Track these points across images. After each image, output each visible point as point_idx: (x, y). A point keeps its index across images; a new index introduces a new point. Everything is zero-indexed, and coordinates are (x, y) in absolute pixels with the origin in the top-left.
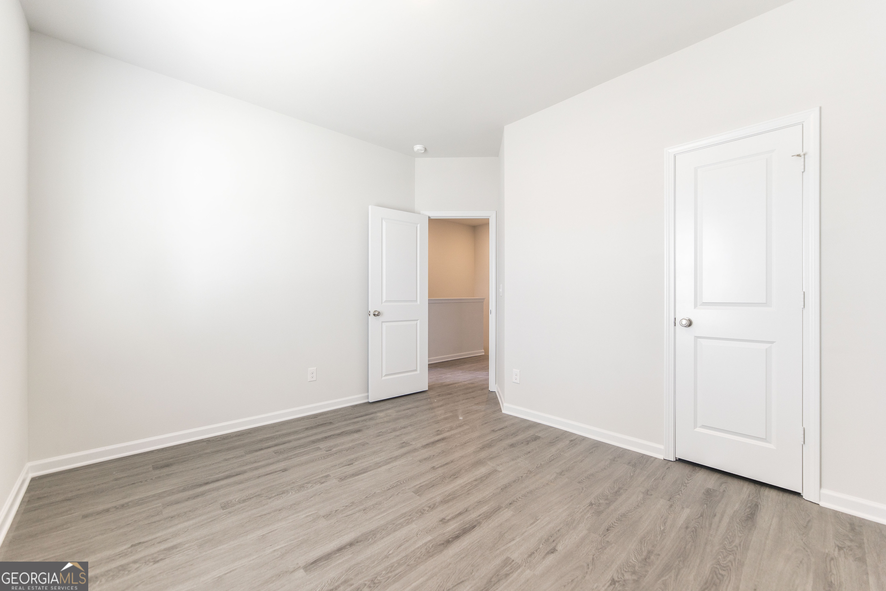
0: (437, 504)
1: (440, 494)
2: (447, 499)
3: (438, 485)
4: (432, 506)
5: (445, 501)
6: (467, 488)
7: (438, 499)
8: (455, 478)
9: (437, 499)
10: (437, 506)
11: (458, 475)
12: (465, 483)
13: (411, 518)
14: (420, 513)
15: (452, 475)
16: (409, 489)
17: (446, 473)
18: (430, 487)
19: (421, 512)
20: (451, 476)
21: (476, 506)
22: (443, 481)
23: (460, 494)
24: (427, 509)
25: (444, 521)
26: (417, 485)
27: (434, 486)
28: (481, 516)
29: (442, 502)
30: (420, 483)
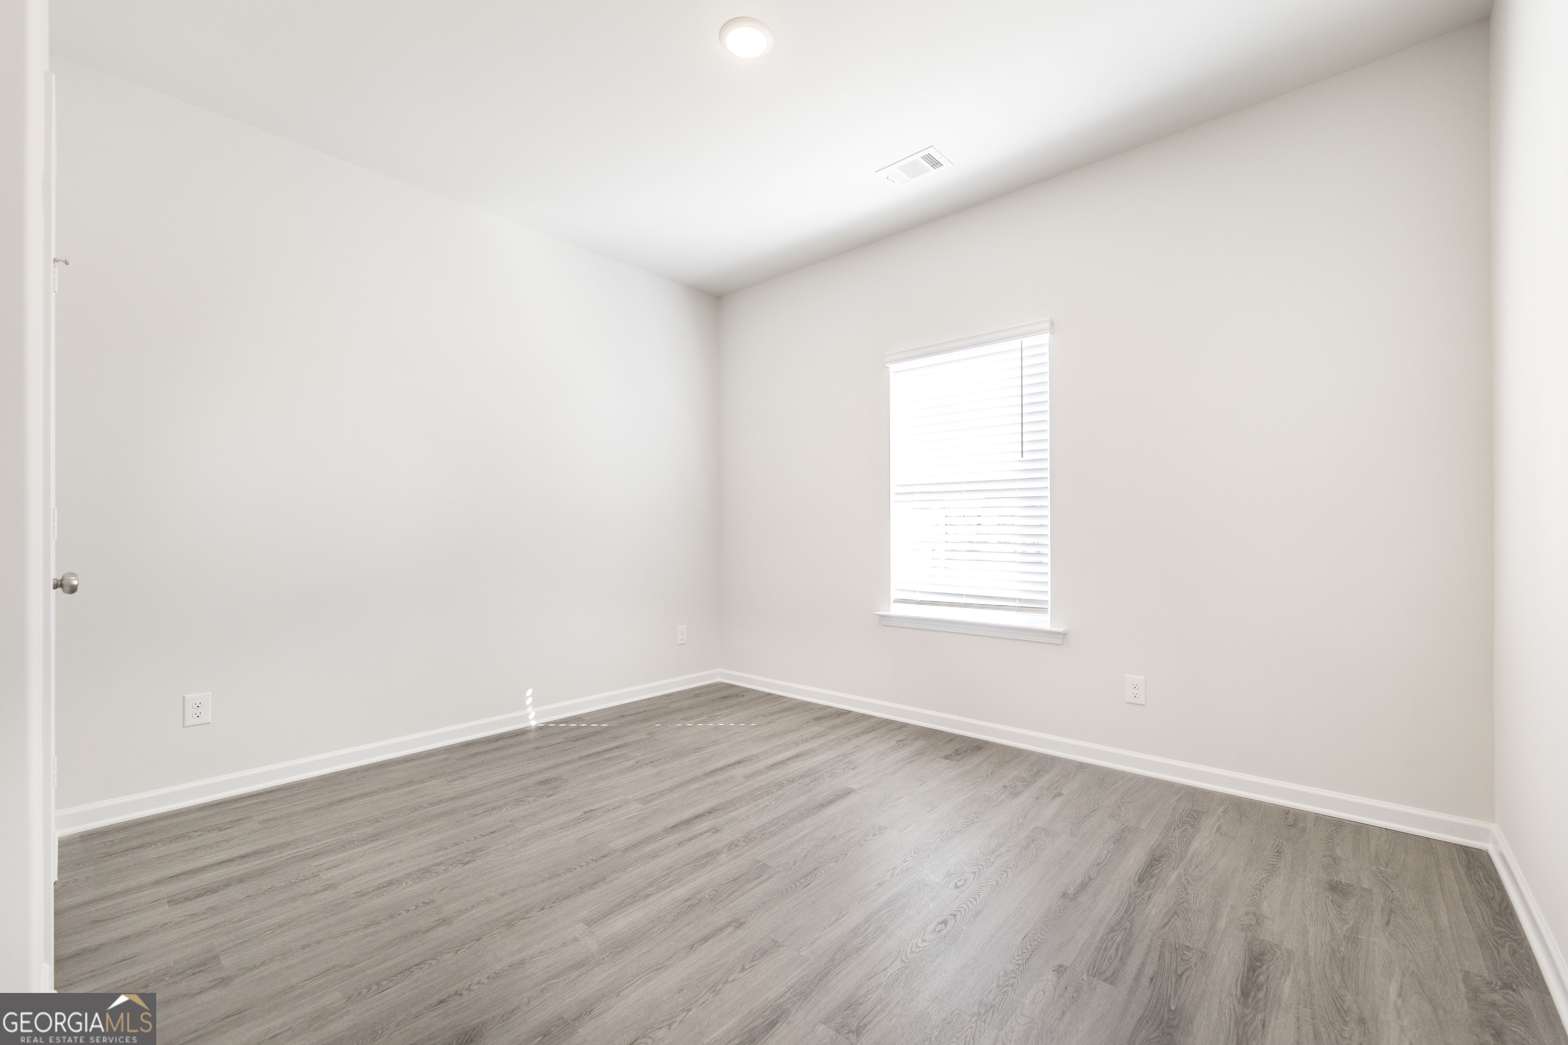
0: (725, 850)
1: (721, 865)
2: (708, 859)
3: (725, 882)
4: (733, 847)
5: (713, 855)
6: (670, 879)
7: (724, 857)
8: (689, 899)
9: (727, 857)
10: (725, 848)
11: (681, 906)
12: (671, 889)
13: (761, 831)
14: (750, 837)
15: (696, 905)
16: (779, 872)
17: (708, 910)
18: (740, 877)
19: (749, 839)
20: (697, 903)
21: (662, 851)
22: (717, 892)
23: (685, 868)
24: (740, 843)
25: (716, 831)
26: (766, 880)
27: (734, 880)
28: (660, 838)
29: (718, 854)
30: (760, 884)
